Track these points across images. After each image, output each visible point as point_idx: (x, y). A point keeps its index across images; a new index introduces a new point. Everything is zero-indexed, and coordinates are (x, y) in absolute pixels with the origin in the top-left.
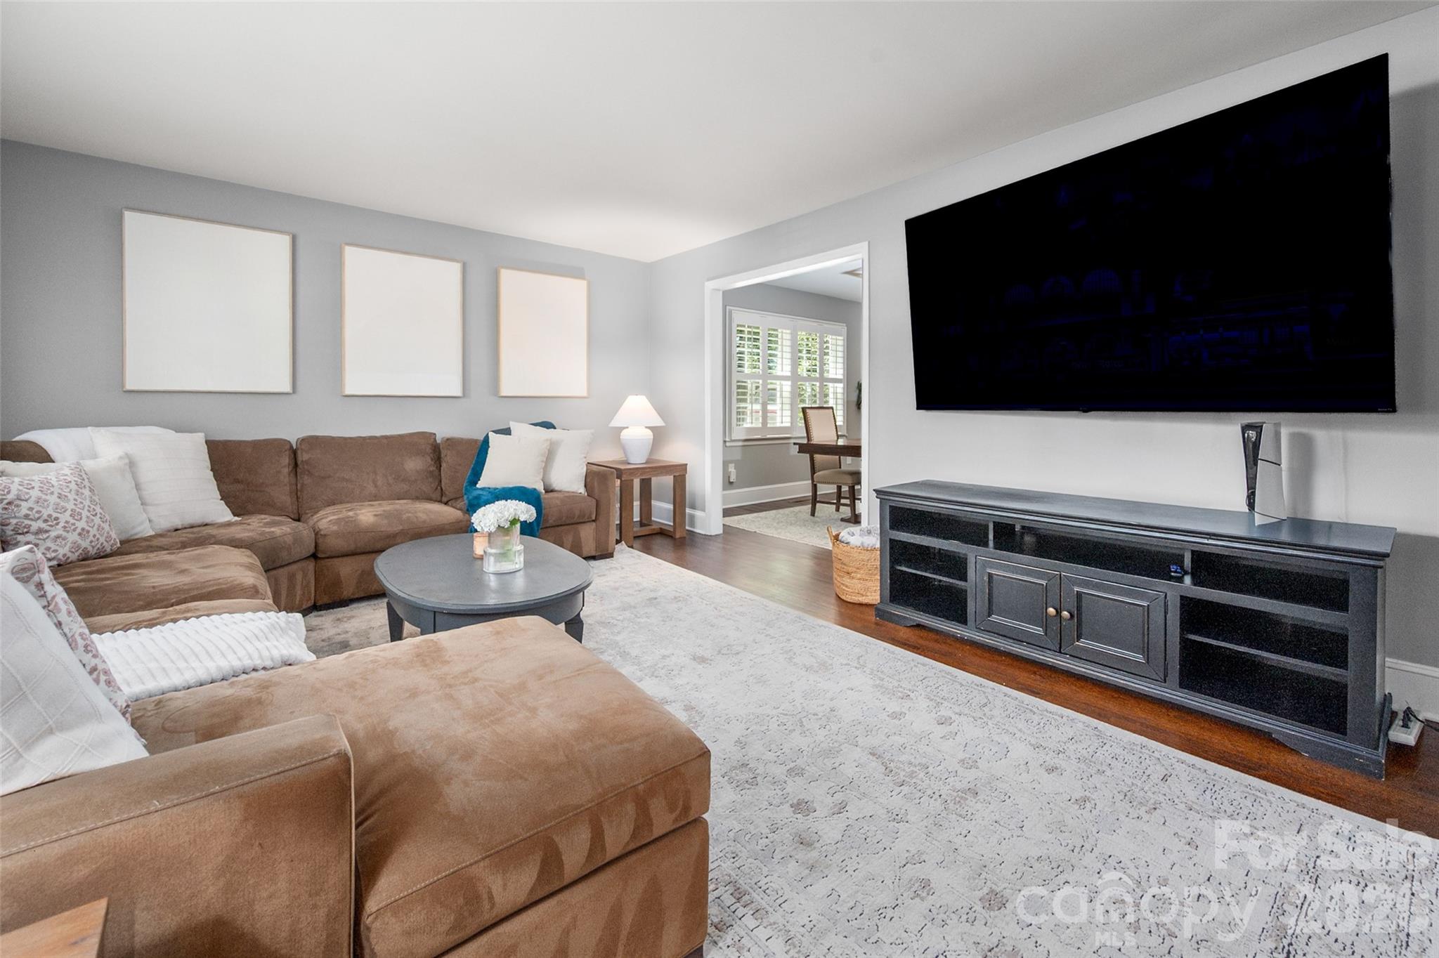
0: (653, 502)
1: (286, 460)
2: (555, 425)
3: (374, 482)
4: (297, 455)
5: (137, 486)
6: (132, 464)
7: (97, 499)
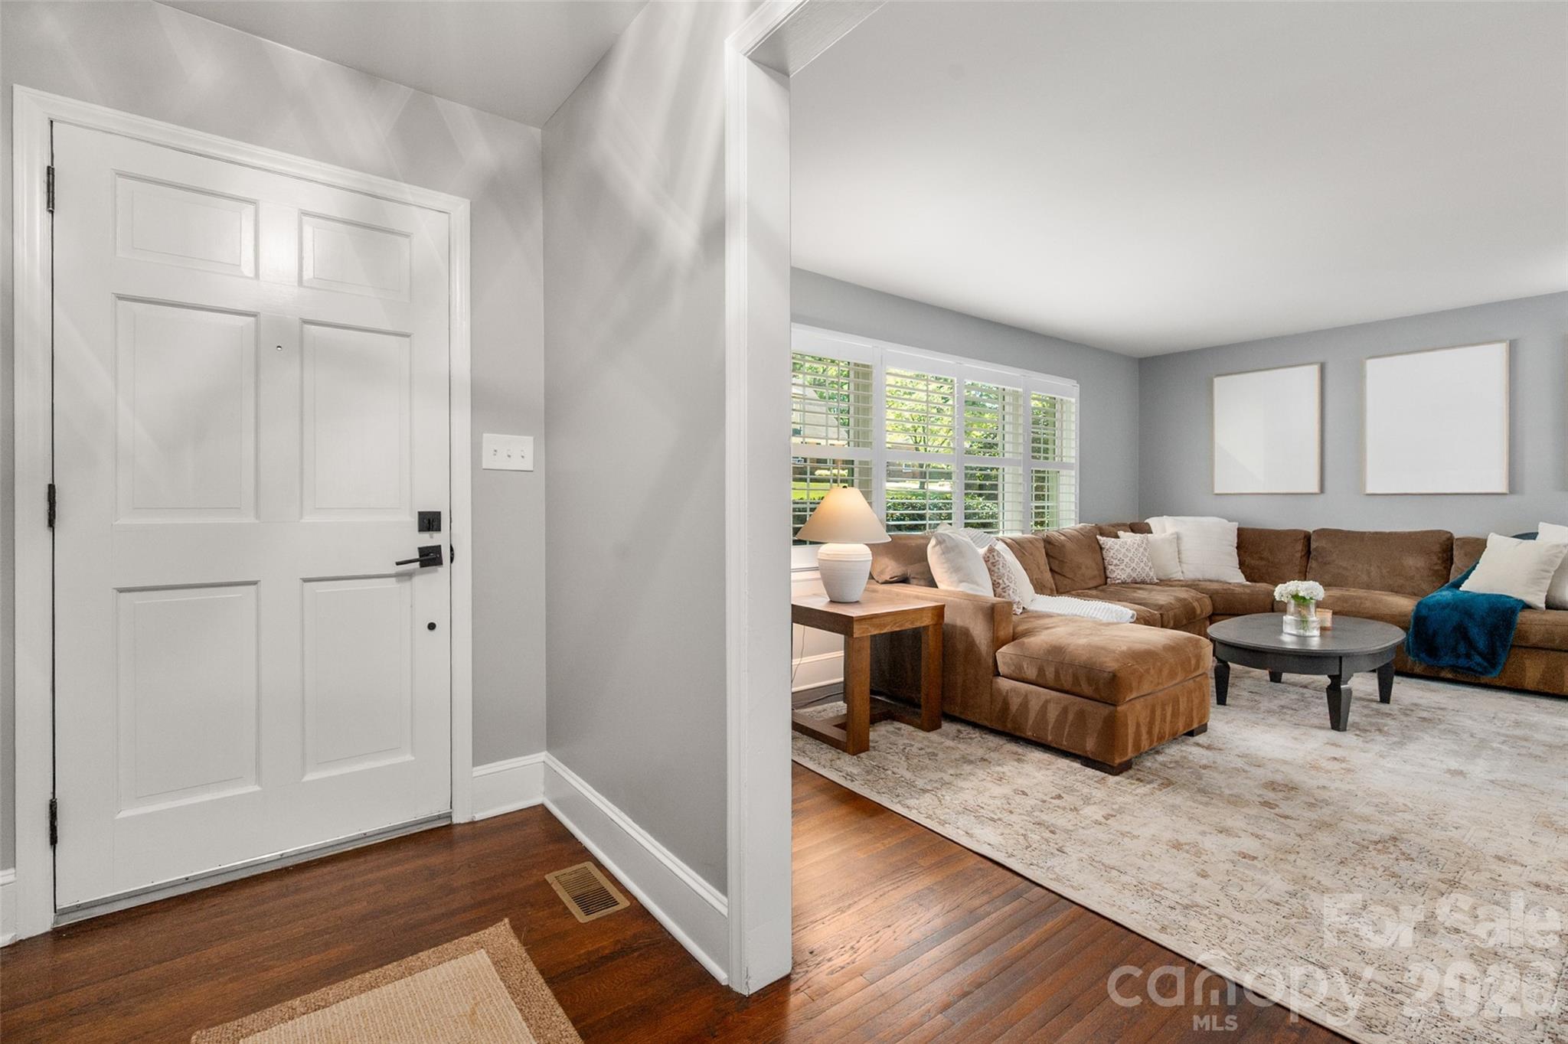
1: (1299, 547)
3: (1368, 572)
4: (1309, 544)
5: (1178, 551)
6: (1178, 538)
7: (1147, 554)
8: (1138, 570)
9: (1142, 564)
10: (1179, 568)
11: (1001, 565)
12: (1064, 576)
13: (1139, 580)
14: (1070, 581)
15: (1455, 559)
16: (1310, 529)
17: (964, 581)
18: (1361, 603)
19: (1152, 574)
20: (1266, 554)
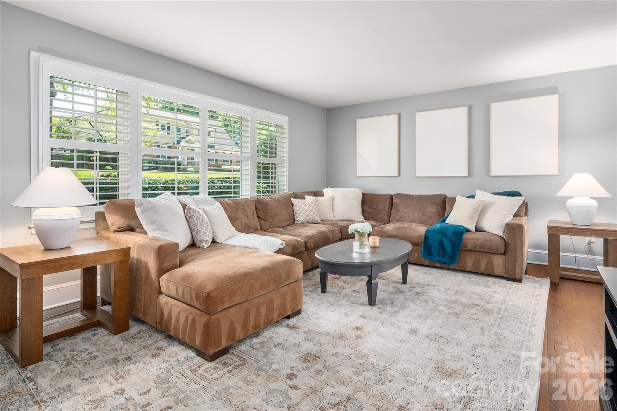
0: (561, 253)
1: (388, 202)
2: (521, 193)
3: (414, 215)
4: (392, 201)
5: (333, 205)
6: (333, 198)
7: (315, 208)
8: (310, 216)
9: (312, 213)
10: (333, 214)
11: (196, 217)
12: (266, 221)
13: (310, 221)
14: (270, 223)
15: (447, 207)
16: (393, 194)
17: (158, 230)
18: (405, 230)
19: (317, 218)
20: (374, 206)
